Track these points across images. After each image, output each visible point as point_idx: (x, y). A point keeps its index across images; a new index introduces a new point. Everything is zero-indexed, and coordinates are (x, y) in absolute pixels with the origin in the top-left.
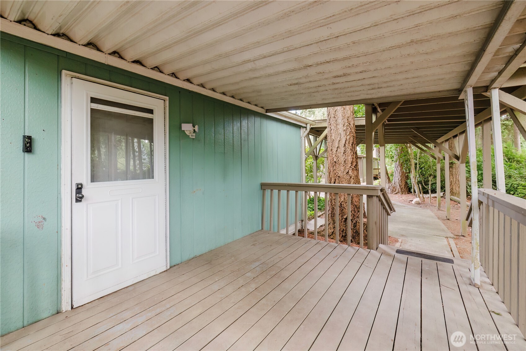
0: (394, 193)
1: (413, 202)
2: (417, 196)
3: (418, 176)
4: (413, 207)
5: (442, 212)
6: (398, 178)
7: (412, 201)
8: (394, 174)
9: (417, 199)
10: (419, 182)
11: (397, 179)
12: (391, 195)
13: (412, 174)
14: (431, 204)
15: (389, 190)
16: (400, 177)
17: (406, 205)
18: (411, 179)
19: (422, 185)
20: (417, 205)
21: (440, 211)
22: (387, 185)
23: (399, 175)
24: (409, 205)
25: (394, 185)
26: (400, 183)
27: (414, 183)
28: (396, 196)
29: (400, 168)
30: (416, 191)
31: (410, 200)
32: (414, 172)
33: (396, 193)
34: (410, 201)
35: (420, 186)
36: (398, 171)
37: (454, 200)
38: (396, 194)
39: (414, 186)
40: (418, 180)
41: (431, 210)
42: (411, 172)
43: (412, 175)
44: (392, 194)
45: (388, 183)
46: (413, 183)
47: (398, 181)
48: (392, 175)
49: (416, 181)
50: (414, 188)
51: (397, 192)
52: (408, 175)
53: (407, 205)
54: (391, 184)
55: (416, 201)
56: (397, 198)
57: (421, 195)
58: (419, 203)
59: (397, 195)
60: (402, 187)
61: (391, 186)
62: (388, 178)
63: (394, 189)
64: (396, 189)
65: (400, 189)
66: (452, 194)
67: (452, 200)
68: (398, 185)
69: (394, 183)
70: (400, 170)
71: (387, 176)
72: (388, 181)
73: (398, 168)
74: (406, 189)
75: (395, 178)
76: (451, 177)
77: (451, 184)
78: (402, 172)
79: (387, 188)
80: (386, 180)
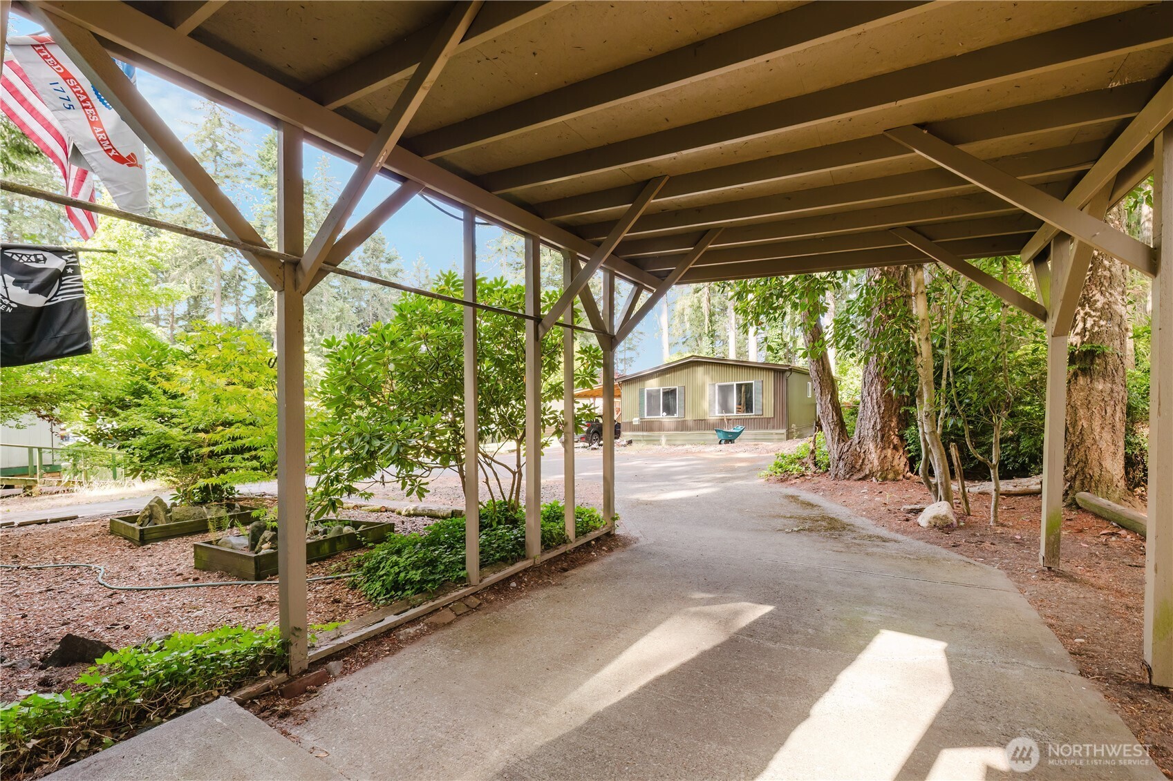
0: (855, 477)
1: (923, 520)
2: (941, 492)
3: (945, 410)
4: (921, 543)
5: (1072, 591)
6: (872, 423)
7: (921, 510)
8: (860, 408)
9: (938, 509)
10: (949, 437)
11: (867, 426)
12: (846, 482)
13: (922, 402)
14: (999, 530)
15: (841, 464)
16: (878, 420)
17: (893, 535)
18: (919, 423)
19: (962, 448)
20: (940, 533)
21: (1060, 583)
22: (835, 446)
23: (876, 410)
24: (904, 532)
25: (858, 449)
26: (879, 440)
27: (927, 437)
28: (862, 487)
29: (879, 387)
30: (937, 472)
31: (909, 507)
32: (930, 394)
33: (863, 475)
34: (911, 511)
35: (954, 451)
36: (874, 395)
37: (1097, 511)
38: (864, 478)
39: (928, 452)
40: (944, 427)
41: (1011, 572)
42: (921, 396)
43: (921, 411)
44: (849, 479)
45: (839, 440)
46: (925, 440)
47: (871, 433)
48: (854, 413)
49: (939, 431)
50: (927, 459)
51: (868, 473)
52: (907, 412)
53: (897, 531)
54: (849, 443)
55: (934, 518)
56: (866, 497)
57: (955, 486)
58: (947, 526)
59: (865, 486)
60: (885, 457)
61: (848, 451)
62: (837, 425)
63: (857, 462)
64: (864, 460)
65: (876, 463)
66: (1083, 484)
67: (1084, 511)
68: (872, 446)
69: (859, 442)
70: (881, 395)
71: (837, 415)
72: (839, 434)
73: (873, 388)
74: (901, 462)
75: (863, 422)
76: (1081, 412)
77: (1082, 441)
78: (885, 401)
79: (836, 457)
80: (832, 430)
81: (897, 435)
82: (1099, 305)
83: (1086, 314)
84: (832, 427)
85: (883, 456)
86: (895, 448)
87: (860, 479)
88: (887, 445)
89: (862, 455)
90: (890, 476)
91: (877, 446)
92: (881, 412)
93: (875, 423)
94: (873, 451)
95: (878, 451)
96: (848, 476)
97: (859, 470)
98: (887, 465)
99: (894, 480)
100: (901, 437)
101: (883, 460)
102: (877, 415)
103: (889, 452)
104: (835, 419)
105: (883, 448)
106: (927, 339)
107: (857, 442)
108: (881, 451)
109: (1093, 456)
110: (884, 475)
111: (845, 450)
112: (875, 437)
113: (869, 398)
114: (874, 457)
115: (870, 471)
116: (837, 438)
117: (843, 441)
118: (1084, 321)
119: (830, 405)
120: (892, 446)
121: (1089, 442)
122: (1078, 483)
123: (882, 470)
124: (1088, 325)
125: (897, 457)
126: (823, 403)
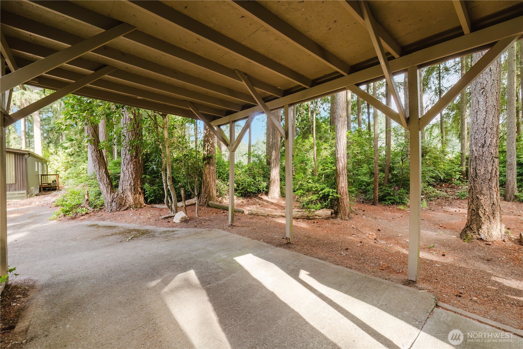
0: (122, 209)
1: (177, 220)
6: (129, 183)
7: (172, 217)
8: (122, 176)
9: (181, 215)
11: (127, 184)
12: (119, 213)
15: (114, 204)
16: (132, 181)
22: (109, 195)
23: (131, 177)
25: (122, 196)
26: (133, 190)
29: (132, 166)
31: (163, 217)
33: (126, 207)
36: (130, 170)
38: (127, 209)
42: (164, 170)
44: (119, 211)
45: (111, 192)
47: (129, 187)
51: (128, 206)
54: (117, 193)
55: (182, 218)
56: (135, 217)
59: (128, 213)
60: (136, 198)
61: (117, 197)
62: (109, 184)
63: (122, 202)
64: (125, 200)
65: (132, 201)
66: (209, 199)
67: (211, 207)
68: (129, 194)
69: (123, 192)
70: (133, 169)
71: (109, 179)
72: (111, 189)
73: (129, 166)
74: (142, 199)
75: (124, 182)
76: (208, 176)
77: (208, 185)
78: (135, 173)
79: (110, 201)
80: (107, 187)
81: (140, 188)
82: (211, 143)
83: (208, 145)
84: (107, 186)
85: (135, 197)
86: (140, 194)
87: (125, 210)
88: (136, 192)
89: (125, 198)
90: (139, 206)
91: (132, 194)
92: (134, 177)
93: (131, 182)
94: (130, 196)
95: (133, 196)
96: (118, 209)
97: (124, 206)
98: (137, 202)
99: (140, 208)
100: (142, 188)
101: (135, 200)
102: (132, 179)
103: (138, 195)
104: (108, 182)
105: (135, 194)
106: (168, 147)
107: (121, 192)
108: (134, 196)
109: (211, 190)
110: (136, 206)
111: (115, 196)
112: (131, 189)
113: (127, 171)
114: (130, 199)
115: (129, 205)
116: (109, 191)
117: (113, 192)
118: (208, 147)
119: (104, 174)
120: (138, 193)
121: (210, 185)
122: (208, 199)
123: (135, 204)
124: (209, 149)
125: (140, 197)
126: (100, 173)
